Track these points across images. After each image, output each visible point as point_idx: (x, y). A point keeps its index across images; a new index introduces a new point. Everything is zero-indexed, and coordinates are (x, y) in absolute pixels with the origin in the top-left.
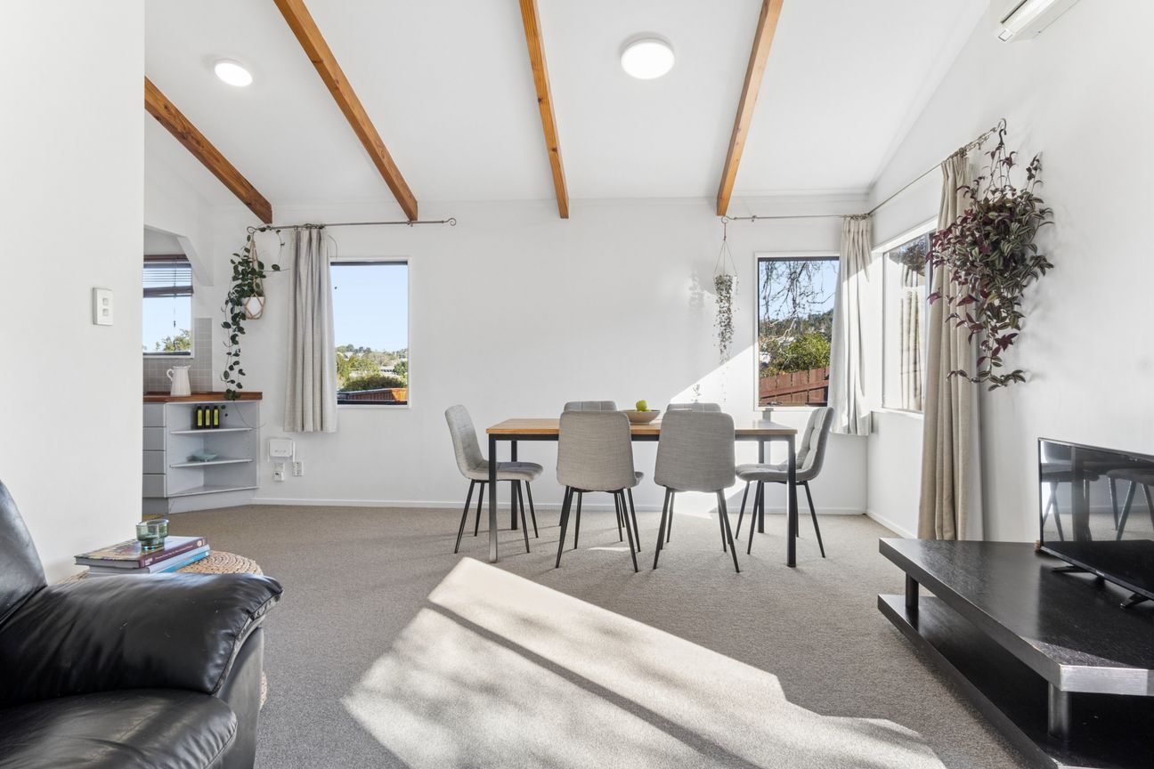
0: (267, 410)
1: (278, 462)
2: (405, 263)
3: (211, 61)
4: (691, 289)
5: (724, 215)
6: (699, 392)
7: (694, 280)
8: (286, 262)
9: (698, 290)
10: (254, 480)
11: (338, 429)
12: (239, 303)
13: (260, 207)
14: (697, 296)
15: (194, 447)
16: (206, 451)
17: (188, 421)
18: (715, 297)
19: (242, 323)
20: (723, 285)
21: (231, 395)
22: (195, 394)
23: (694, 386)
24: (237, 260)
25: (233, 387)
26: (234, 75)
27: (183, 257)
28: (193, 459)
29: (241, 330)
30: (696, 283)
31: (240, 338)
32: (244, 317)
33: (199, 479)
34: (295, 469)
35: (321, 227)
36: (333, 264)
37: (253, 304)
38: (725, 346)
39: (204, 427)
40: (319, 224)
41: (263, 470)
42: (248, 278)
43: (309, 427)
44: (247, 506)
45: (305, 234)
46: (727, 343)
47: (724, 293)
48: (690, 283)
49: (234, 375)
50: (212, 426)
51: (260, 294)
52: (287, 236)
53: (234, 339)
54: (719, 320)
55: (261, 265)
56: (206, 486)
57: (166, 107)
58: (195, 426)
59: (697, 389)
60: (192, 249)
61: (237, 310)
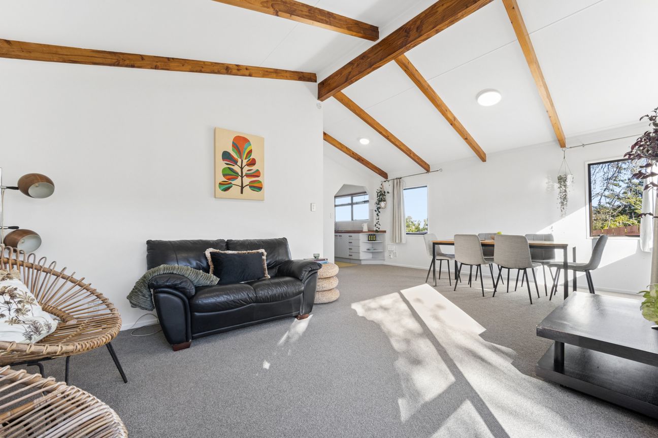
0: (388, 236)
1: (391, 252)
2: (426, 186)
3: (359, 139)
4: (547, 183)
5: (565, 146)
6: (553, 229)
7: (549, 179)
8: (390, 190)
9: (551, 183)
10: (384, 257)
11: (406, 242)
12: (378, 204)
13: (384, 175)
14: (550, 186)
15: (369, 246)
16: (372, 248)
17: (367, 239)
18: (558, 185)
19: (380, 210)
20: (562, 180)
21: (377, 231)
22: (369, 231)
23: (550, 227)
24: (378, 191)
25: (377, 229)
26: (364, 142)
27: (365, 192)
28: (368, 250)
29: (379, 212)
30: (550, 180)
31: (379, 214)
32: (380, 208)
33: (370, 256)
34: (395, 254)
35: (401, 178)
36: (404, 189)
37: (382, 204)
38: (563, 208)
39: (371, 240)
40: (399, 177)
41: (386, 254)
42: (381, 197)
43: (397, 241)
44: (382, 265)
45: (395, 181)
46: (565, 207)
47: (562, 183)
48: (546, 181)
49: (378, 225)
50: (373, 240)
51: (385, 201)
52: (391, 183)
53: (377, 215)
54: (560, 196)
55: (385, 192)
56: (372, 258)
57: (353, 153)
58: (369, 241)
59: (552, 228)
60: (367, 190)
61: (378, 206)
